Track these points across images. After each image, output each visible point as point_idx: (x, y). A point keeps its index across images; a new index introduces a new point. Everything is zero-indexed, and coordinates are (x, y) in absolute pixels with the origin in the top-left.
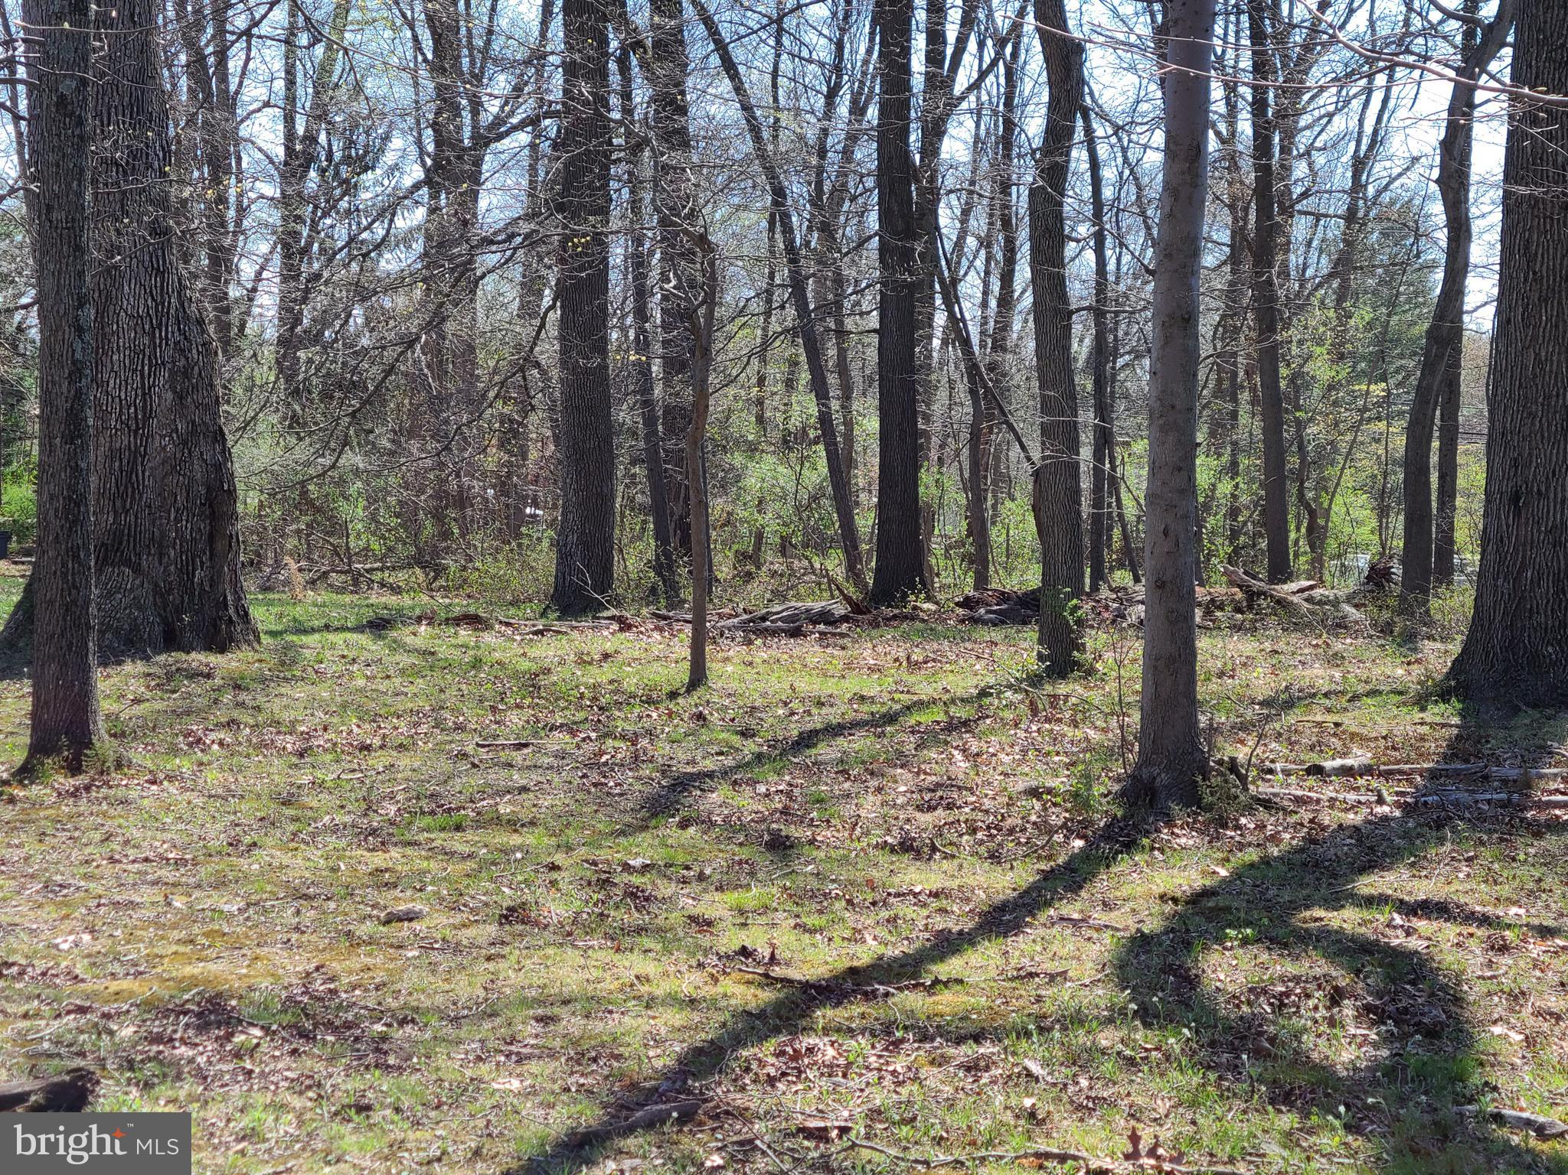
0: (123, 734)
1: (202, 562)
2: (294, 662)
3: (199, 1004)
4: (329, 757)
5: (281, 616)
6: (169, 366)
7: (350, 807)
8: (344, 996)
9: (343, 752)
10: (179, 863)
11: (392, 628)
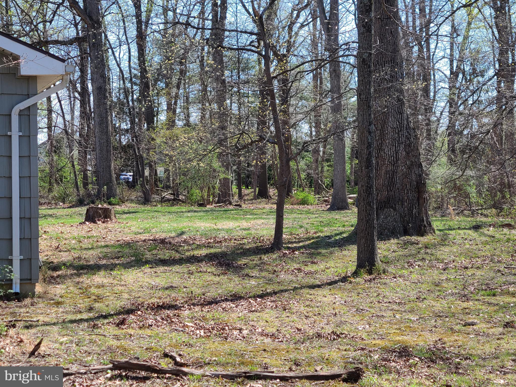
0: (388, 262)
1: (415, 207)
2: (446, 239)
3: (400, 349)
4: (453, 271)
5: (445, 225)
6: (404, 143)
7: (458, 287)
8: (447, 349)
9: (458, 269)
10: (400, 303)
11: (481, 228)
